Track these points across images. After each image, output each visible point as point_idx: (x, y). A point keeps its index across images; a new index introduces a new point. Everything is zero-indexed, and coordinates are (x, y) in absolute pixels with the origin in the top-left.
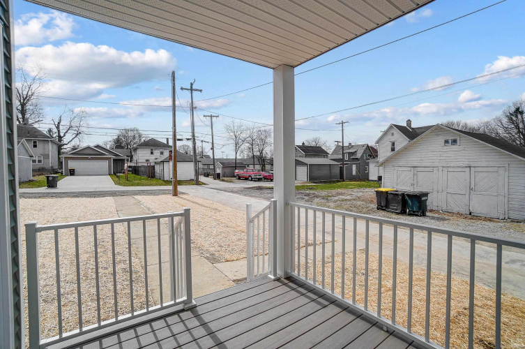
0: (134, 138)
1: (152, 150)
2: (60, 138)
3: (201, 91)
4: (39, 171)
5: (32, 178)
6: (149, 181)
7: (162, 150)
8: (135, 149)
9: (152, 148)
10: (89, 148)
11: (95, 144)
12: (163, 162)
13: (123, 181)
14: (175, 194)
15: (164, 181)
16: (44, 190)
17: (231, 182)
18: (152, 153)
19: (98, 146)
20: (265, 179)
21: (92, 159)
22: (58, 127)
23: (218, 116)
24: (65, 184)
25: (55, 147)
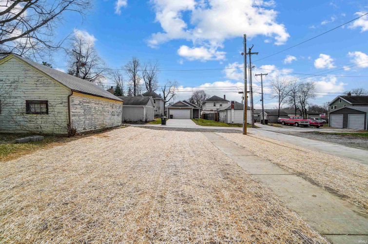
0: (202, 97)
1: (215, 103)
2: (165, 98)
3: (257, 53)
4: (156, 116)
5: (154, 119)
6: (216, 123)
7: (221, 103)
8: (204, 103)
9: (215, 102)
10: (180, 102)
11: (183, 100)
12: (227, 110)
13: (200, 122)
14: (245, 133)
15: (227, 123)
16: (160, 125)
17: (279, 127)
18: (215, 105)
19: (184, 101)
20: (311, 125)
21: (182, 109)
22: (164, 92)
23: (267, 74)
24: (170, 123)
25: (163, 103)
